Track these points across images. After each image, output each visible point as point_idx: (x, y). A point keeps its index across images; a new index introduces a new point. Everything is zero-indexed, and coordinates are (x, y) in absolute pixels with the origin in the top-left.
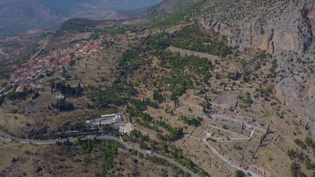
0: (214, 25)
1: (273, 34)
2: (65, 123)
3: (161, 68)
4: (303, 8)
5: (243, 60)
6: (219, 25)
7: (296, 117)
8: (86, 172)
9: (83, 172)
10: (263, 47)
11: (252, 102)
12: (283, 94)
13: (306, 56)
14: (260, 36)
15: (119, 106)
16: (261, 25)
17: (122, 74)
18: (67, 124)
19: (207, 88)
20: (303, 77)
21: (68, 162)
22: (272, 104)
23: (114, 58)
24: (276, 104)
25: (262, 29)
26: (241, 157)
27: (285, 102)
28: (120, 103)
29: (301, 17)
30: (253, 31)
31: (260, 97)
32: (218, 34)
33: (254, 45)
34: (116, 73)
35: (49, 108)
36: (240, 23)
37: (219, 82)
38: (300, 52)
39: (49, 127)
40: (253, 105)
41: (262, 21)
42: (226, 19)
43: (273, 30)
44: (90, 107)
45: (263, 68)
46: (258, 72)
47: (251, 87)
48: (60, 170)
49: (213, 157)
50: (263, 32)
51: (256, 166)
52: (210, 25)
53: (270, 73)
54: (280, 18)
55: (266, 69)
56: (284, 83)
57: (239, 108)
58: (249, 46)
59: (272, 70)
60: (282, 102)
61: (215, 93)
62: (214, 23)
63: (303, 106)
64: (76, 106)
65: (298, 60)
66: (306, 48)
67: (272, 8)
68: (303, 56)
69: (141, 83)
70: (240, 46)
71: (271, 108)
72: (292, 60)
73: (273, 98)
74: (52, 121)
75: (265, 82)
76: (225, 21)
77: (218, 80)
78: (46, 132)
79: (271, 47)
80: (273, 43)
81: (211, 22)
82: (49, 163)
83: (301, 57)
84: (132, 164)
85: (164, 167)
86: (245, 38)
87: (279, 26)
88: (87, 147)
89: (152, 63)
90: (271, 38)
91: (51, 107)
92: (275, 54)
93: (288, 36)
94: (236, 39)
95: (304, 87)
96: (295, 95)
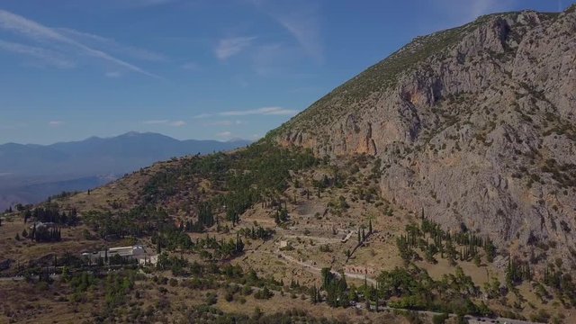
0: (294, 140)
1: (371, 130)
2: (43, 255)
3: (212, 191)
4: (403, 90)
5: (335, 166)
6: (301, 136)
7: (411, 212)
8: (76, 312)
9: (69, 313)
10: (362, 150)
11: (348, 207)
12: (390, 189)
13: (415, 144)
14: (355, 135)
15: (140, 237)
16: (355, 122)
17: (149, 200)
18: (47, 257)
19: (283, 198)
20: (409, 159)
21: (44, 302)
22: (377, 206)
23: (137, 182)
24: (382, 204)
25: (356, 127)
26: (332, 260)
27: (394, 199)
28: (141, 235)
29: (400, 100)
30: (345, 131)
31: (359, 200)
32: (299, 148)
33: (350, 150)
34: (139, 199)
35: (18, 238)
36: (327, 128)
37: (299, 190)
38: (407, 142)
39: (14, 261)
40: (349, 210)
41: (355, 118)
42: (309, 128)
43: (370, 125)
44: (89, 237)
45: (362, 170)
46: (356, 175)
47: (347, 192)
48: (29, 311)
49: (288, 266)
50: (357, 130)
51: (353, 266)
52: (288, 139)
53: (371, 173)
54: (376, 108)
55: (366, 172)
56: (388, 175)
57: (329, 215)
58: (342, 153)
59: (374, 170)
60: (391, 201)
61: (295, 203)
62: (293, 135)
63: (415, 194)
64: (67, 237)
65: (405, 150)
66: (414, 135)
67: (366, 101)
68: (412, 145)
69: (180, 210)
70: (331, 155)
71: (376, 210)
72: (398, 152)
73: (378, 199)
74: (20, 252)
75: (367, 184)
76: (307, 130)
77: (298, 190)
78: (8, 268)
79: (371, 146)
80: (373, 141)
81: (289, 135)
82: (8, 303)
83: (410, 146)
84: (157, 295)
85: (211, 291)
86: (336, 143)
87: (377, 116)
88: (81, 282)
89: (198, 186)
90: (369, 135)
91: (21, 237)
92: (378, 154)
93: (390, 126)
94: (324, 147)
95: (414, 172)
96: (403, 184)
